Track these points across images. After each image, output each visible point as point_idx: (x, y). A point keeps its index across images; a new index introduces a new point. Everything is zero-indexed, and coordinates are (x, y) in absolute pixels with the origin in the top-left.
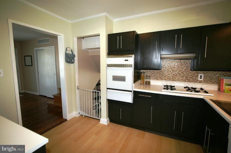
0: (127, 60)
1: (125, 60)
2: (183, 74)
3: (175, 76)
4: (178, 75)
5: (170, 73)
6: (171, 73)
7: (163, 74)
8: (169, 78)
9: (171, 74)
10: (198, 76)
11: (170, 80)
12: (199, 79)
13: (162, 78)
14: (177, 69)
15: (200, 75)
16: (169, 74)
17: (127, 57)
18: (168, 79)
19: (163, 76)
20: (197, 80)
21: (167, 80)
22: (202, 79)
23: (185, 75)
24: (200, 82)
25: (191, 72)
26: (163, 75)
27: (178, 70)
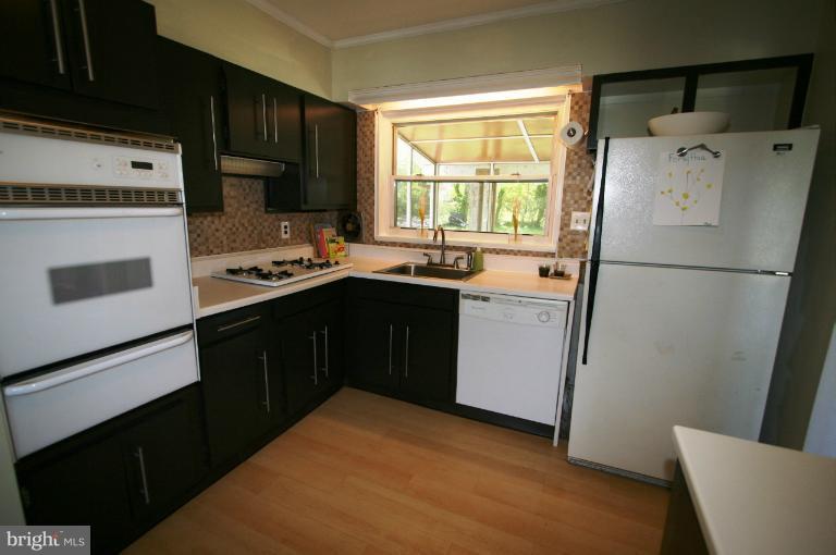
0: (148, 166)
1: (136, 165)
2: (252, 225)
3: (234, 233)
4: (240, 229)
5: (220, 227)
6: (223, 226)
7: (199, 231)
8: (218, 242)
9: (224, 230)
10: (280, 226)
11: (223, 251)
12: (284, 236)
13: (200, 248)
14: (238, 209)
15: (283, 224)
16: (217, 230)
17: (148, 146)
18: (218, 247)
19: (199, 239)
20: (280, 240)
21: (215, 251)
22: (288, 236)
23: (255, 228)
24: (286, 243)
25: (266, 216)
26: (199, 236)
27: (239, 213)
